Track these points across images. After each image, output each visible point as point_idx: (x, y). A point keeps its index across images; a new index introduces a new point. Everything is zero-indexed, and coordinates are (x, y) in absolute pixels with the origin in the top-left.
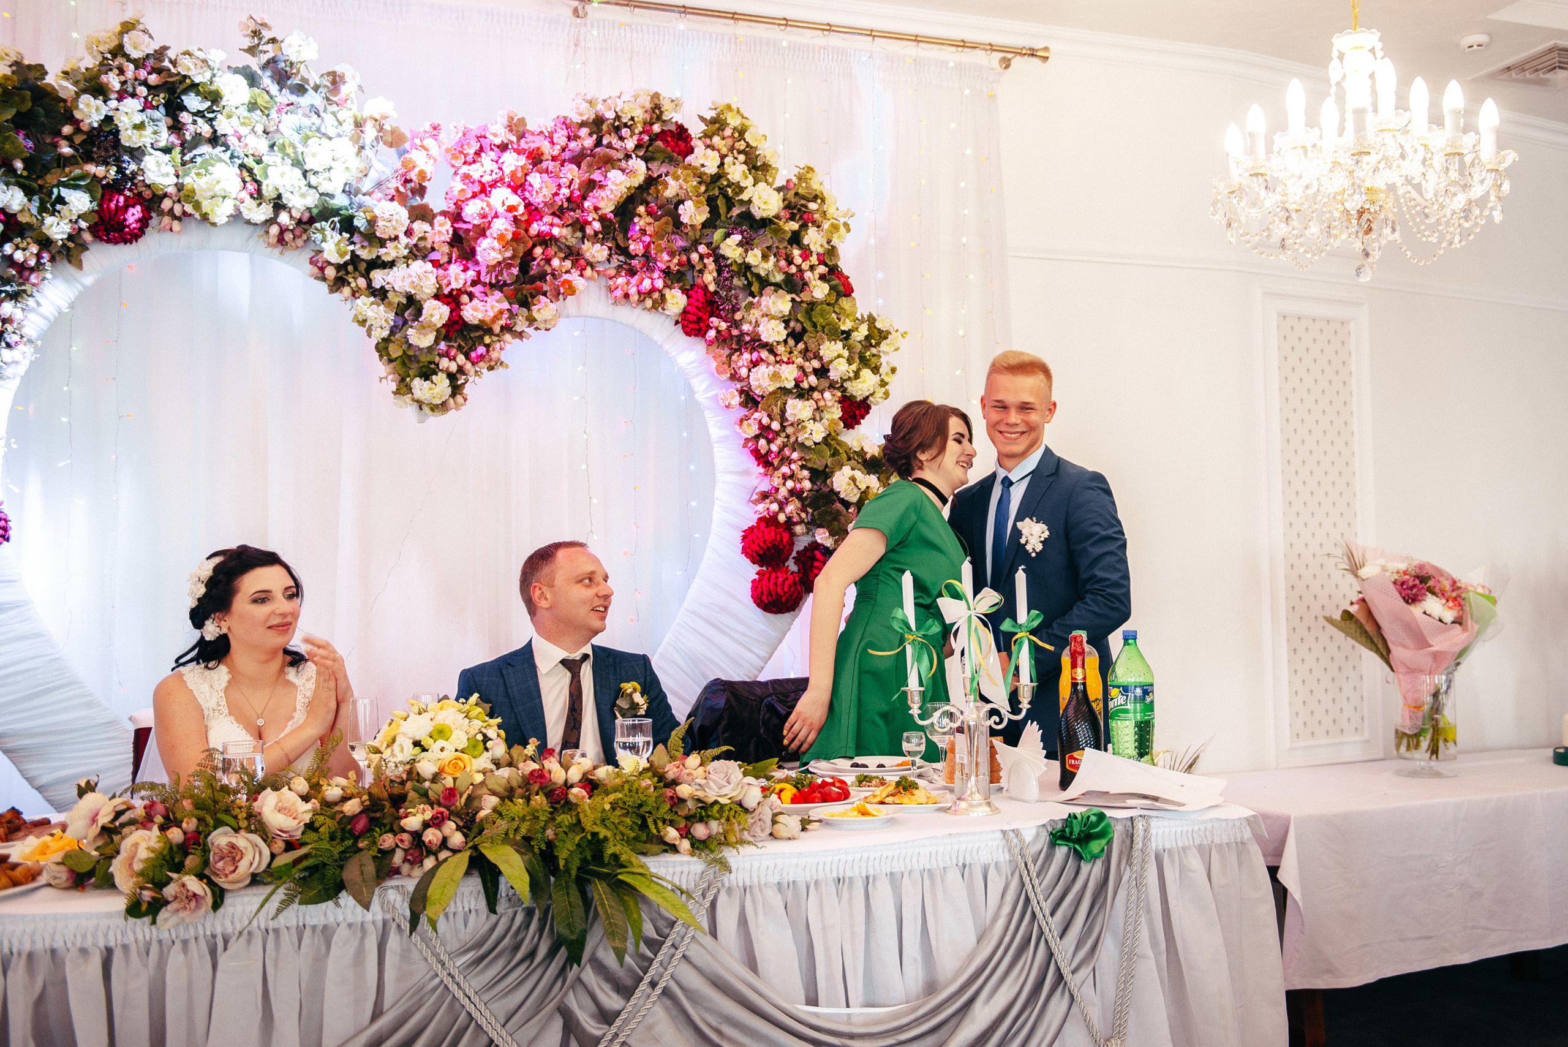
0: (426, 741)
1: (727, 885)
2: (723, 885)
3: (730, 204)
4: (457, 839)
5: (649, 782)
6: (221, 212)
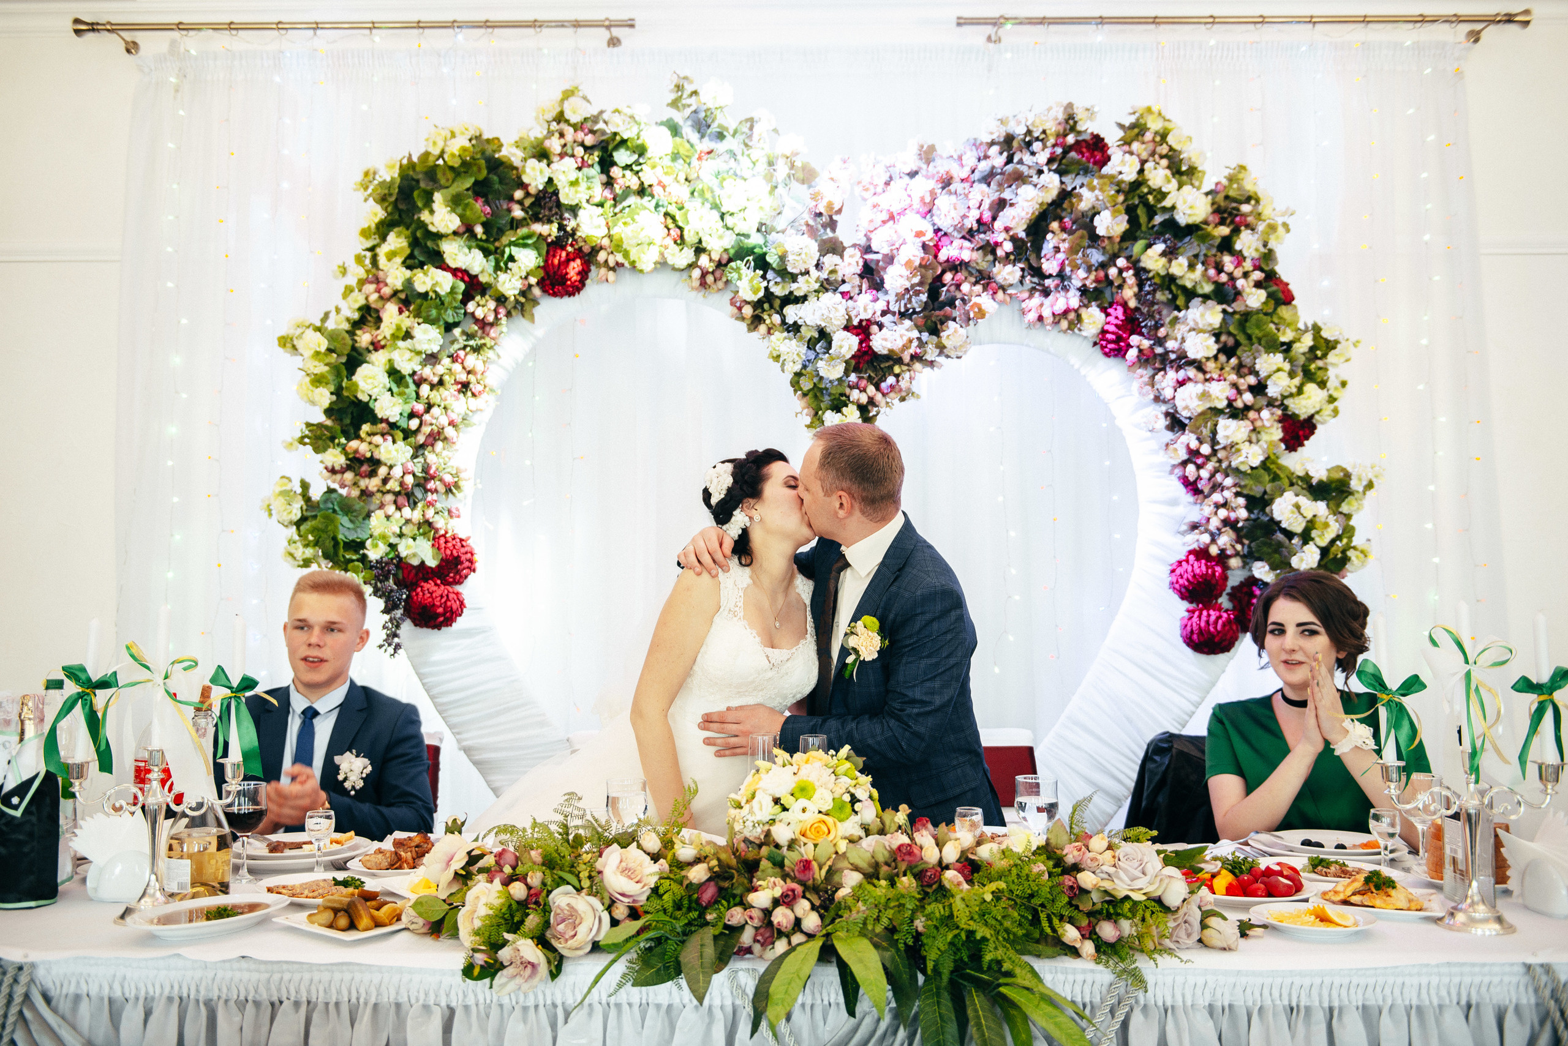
0: (786, 800)
1: (1142, 1002)
2: (1137, 1002)
3: (1151, 212)
4: (812, 921)
6: (647, 260)
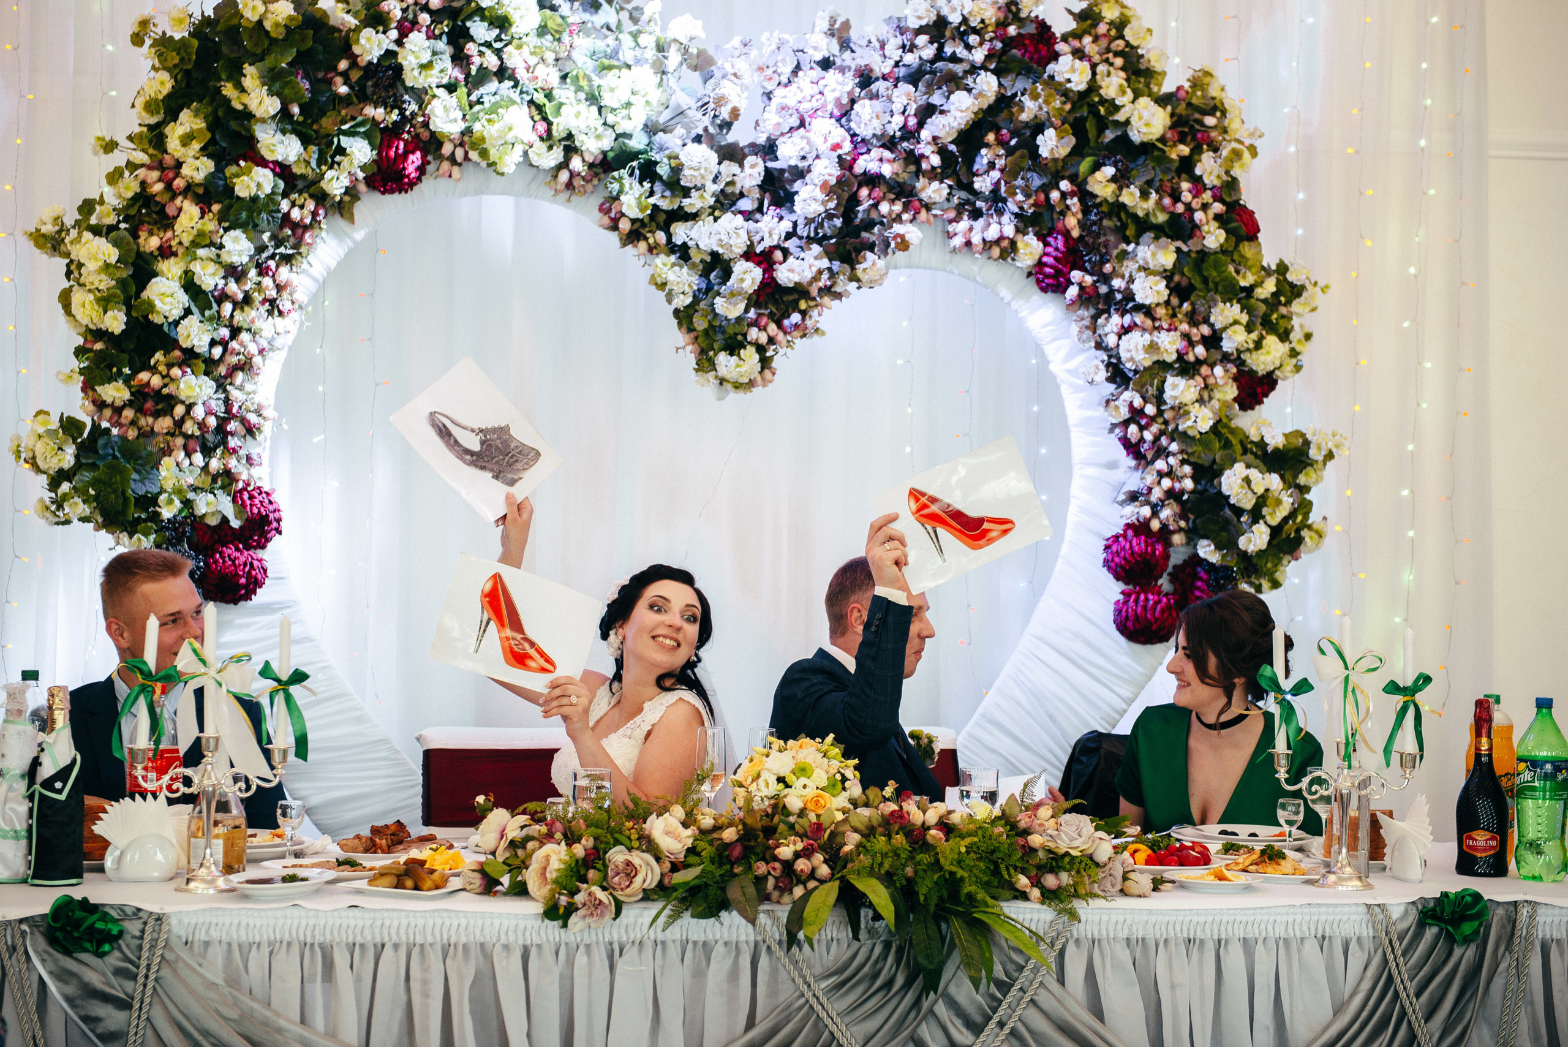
0: (790, 779)
1: (1075, 935)
2: (1072, 936)
3: (1103, 124)
4: (824, 870)
5: (1001, 829)
6: (510, 161)
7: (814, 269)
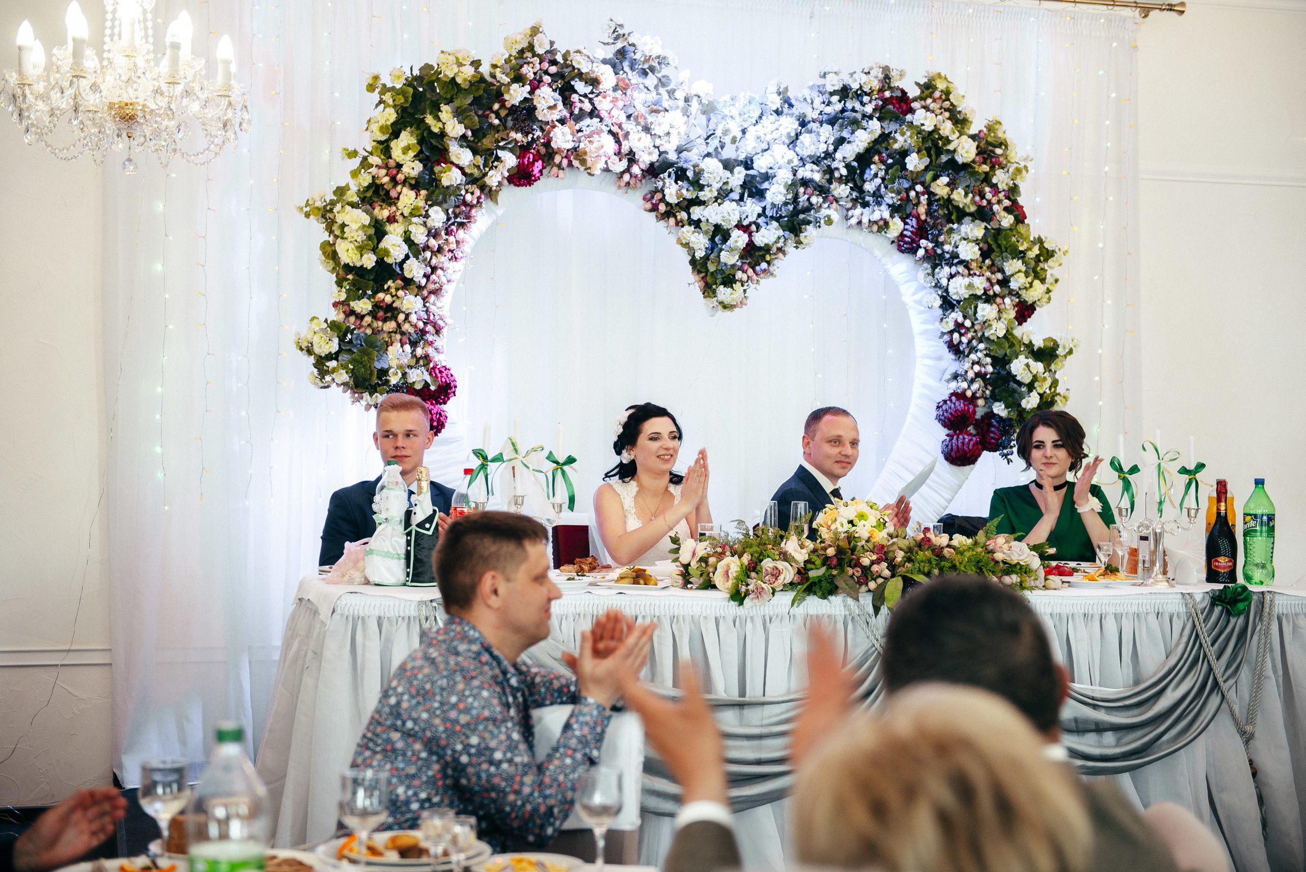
0: (856, 521)
3: (941, 152)
4: (888, 572)
5: (981, 550)
6: (598, 167)
7: (776, 236)
